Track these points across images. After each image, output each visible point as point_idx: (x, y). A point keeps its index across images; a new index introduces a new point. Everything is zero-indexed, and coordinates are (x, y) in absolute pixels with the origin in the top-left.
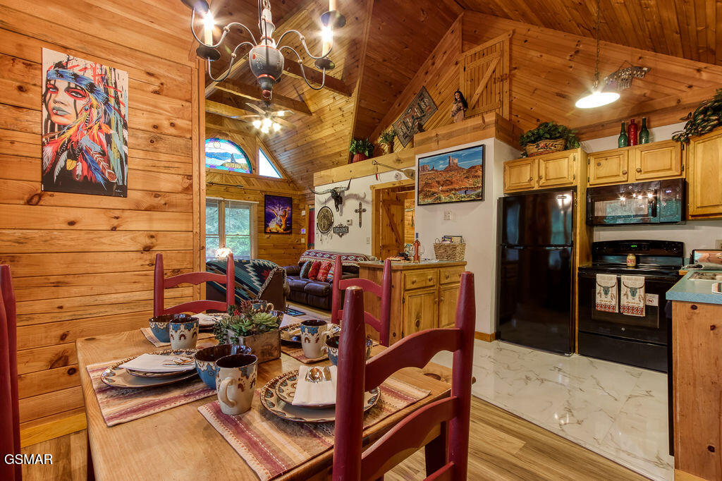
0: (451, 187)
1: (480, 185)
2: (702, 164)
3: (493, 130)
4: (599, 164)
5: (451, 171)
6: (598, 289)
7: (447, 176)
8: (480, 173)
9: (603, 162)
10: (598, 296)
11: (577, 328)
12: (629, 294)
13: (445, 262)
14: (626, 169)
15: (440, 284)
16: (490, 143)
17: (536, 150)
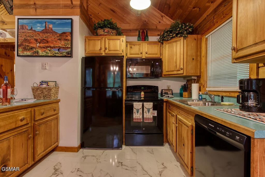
0: (47, 45)
1: (70, 46)
2: (168, 53)
3: (78, 10)
4: (131, 47)
5: (47, 33)
6: (134, 110)
7: (44, 36)
8: (69, 38)
9: (133, 46)
10: (134, 114)
11: (124, 132)
12: (147, 111)
13: (42, 101)
14: (142, 51)
15: (35, 121)
16: (77, 19)
17: (103, 33)
